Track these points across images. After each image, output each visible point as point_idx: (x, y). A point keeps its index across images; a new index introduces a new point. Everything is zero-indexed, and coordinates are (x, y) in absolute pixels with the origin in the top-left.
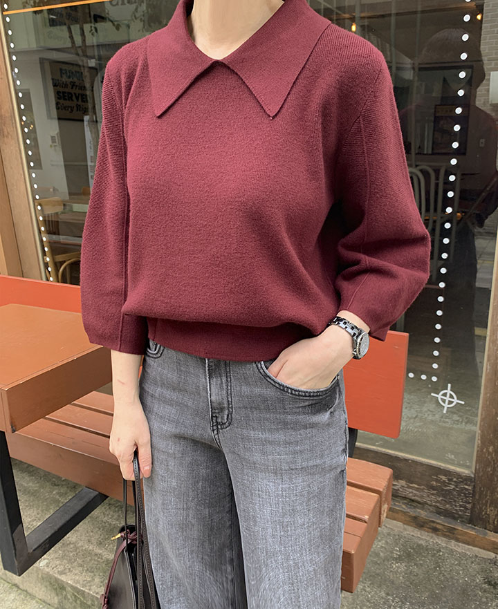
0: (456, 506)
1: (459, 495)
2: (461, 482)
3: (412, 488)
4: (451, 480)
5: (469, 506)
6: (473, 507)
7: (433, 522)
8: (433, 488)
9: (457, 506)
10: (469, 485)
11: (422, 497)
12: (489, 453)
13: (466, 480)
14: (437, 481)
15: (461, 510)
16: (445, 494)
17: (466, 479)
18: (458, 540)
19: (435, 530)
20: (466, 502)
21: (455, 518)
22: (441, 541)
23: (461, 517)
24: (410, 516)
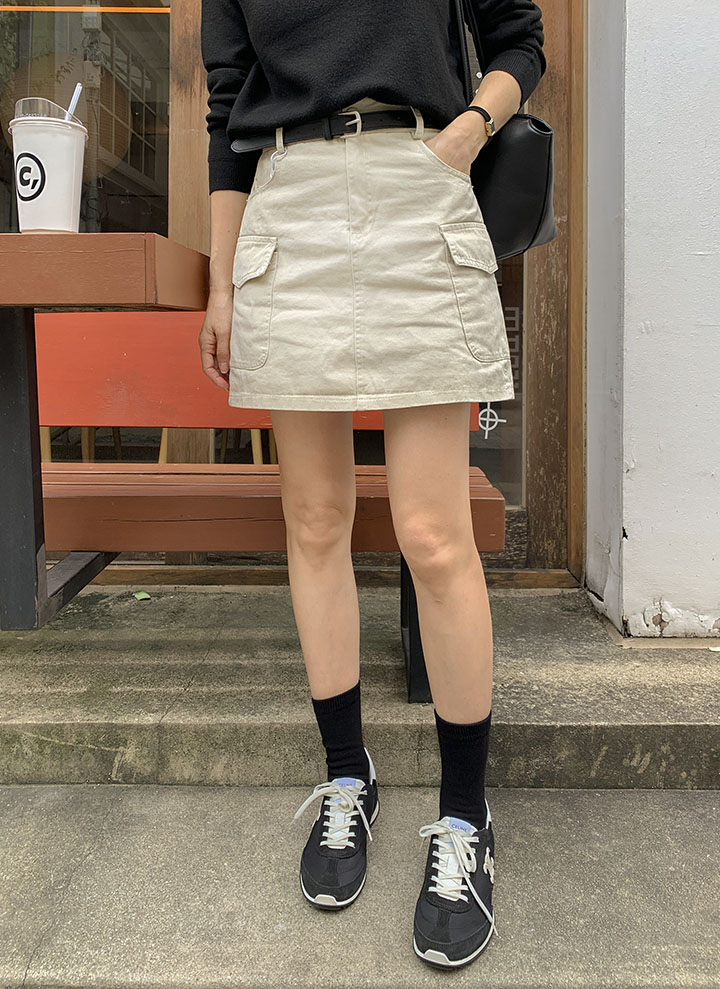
0: (510, 551)
2: (514, 520)
5: (524, 547)
6: (529, 546)
10: (522, 522)
12: (540, 477)
13: (518, 517)
15: (515, 555)
18: (517, 586)
20: (521, 543)
23: (516, 562)
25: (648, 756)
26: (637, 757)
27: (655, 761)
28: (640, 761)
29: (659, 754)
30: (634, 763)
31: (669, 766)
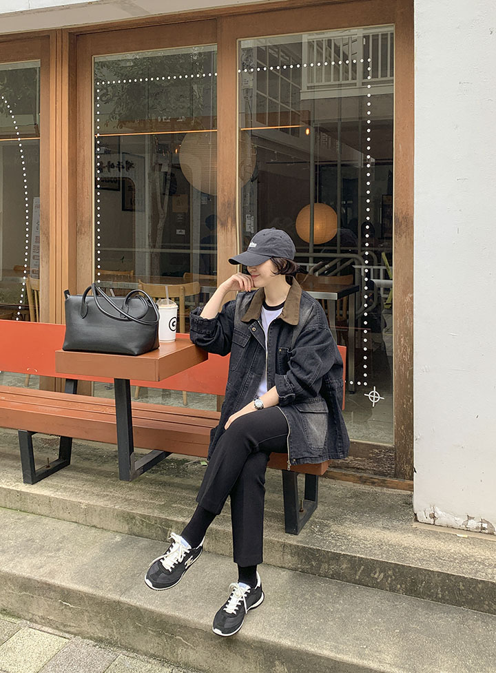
1: (387, 460)
2: (387, 451)
3: (357, 460)
4: (381, 451)
5: (393, 466)
7: (372, 478)
8: (370, 458)
9: (386, 467)
10: (392, 453)
11: (364, 465)
12: (402, 431)
14: (372, 453)
16: (378, 461)
17: (390, 450)
19: (373, 483)
20: (392, 464)
21: (385, 476)
22: (378, 489)
24: (357, 477)
25: (382, 574)
26: (377, 574)
27: (386, 577)
28: (379, 576)
29: (387, 575)
30: (376, 576)
31: (392, 581)
